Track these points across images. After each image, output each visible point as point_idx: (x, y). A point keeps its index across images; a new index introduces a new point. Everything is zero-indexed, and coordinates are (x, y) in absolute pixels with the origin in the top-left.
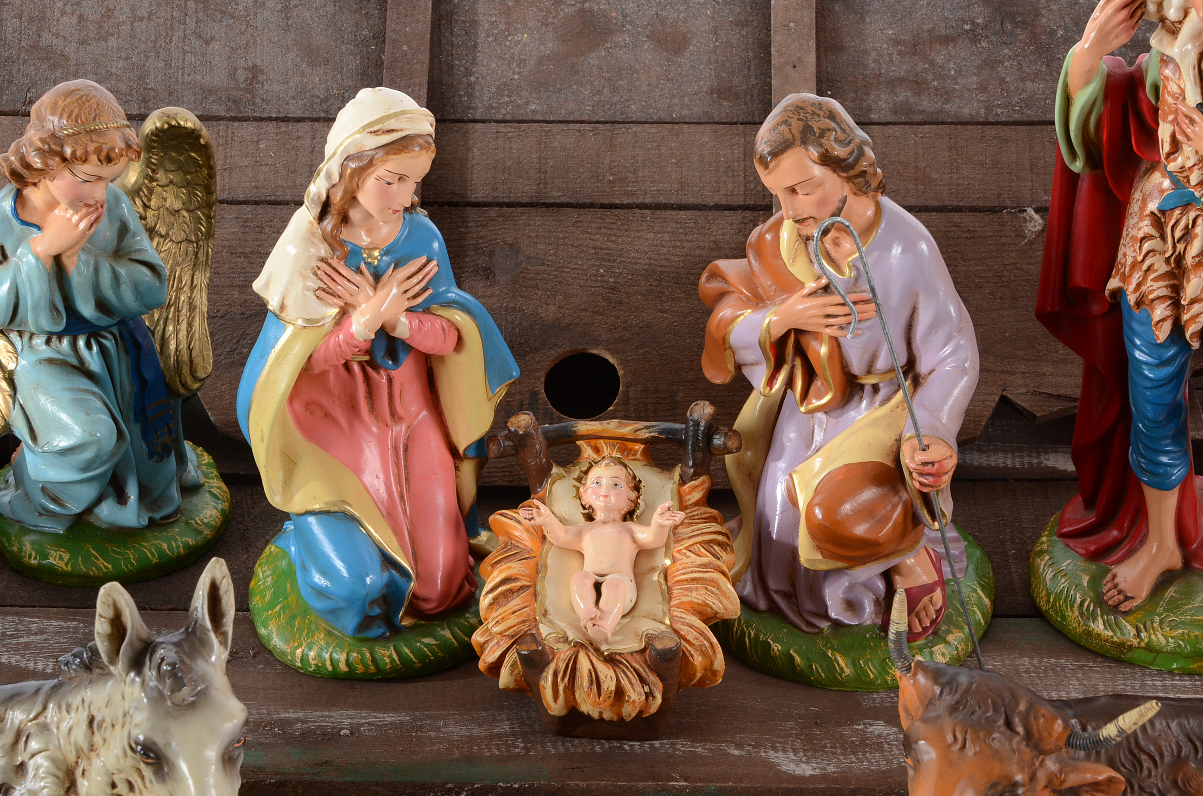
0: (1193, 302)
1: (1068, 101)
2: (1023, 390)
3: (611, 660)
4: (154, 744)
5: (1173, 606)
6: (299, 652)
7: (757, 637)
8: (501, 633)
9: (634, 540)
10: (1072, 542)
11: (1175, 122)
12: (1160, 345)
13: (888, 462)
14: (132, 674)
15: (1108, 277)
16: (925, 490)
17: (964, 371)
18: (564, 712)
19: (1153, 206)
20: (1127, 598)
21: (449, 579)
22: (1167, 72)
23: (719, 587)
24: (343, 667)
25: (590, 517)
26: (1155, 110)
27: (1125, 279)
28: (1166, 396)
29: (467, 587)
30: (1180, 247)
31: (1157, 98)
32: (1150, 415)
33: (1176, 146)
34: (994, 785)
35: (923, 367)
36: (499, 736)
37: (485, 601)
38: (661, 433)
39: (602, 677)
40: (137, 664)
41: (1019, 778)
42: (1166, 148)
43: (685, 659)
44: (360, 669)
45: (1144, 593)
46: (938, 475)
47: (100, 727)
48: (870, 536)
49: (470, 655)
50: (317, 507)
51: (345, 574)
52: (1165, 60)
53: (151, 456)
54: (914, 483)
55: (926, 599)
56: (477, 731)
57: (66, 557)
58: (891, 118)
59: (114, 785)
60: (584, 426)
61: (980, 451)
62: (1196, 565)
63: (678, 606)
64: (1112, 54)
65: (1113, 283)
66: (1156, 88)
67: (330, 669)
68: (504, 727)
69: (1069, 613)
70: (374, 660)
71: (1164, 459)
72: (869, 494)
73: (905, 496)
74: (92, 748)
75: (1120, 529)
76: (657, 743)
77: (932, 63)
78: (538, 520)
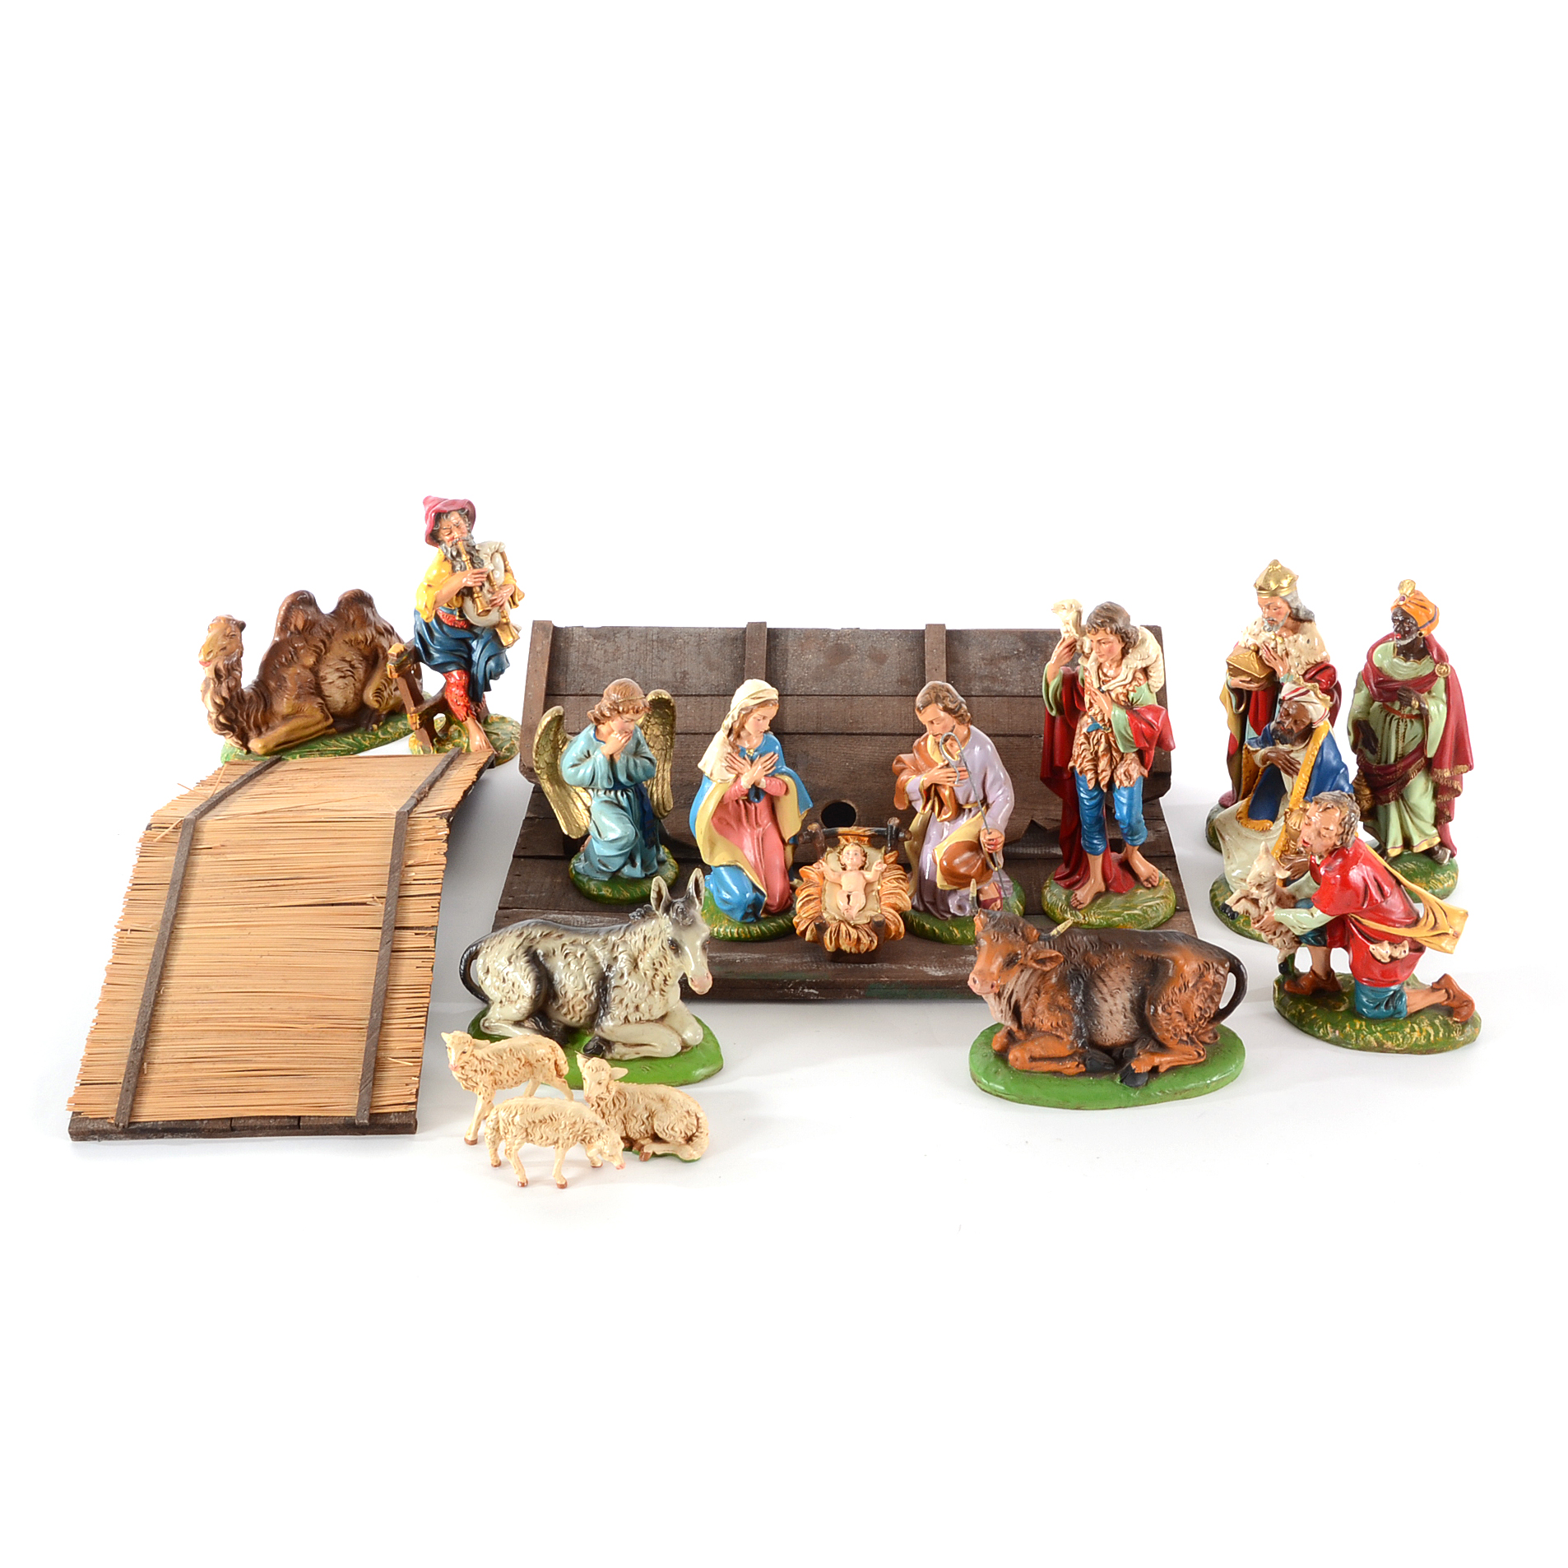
0: (1102, 771)
1: (1047, 685)
2: (1041, 817)
3: (855, 927)
4: (676, 941)
5: (1100, 907)
6: (716, 929)
7: (919, 922)
8: (806, 917)
9: (864, 878)
10: (1059, 882)
11: (1090, 694)
12: (1090, 791)
13: (975, 841)
14: (665, 915)
15: (1070, 761)
16: (990, 852)
17: (1007, 802)
18: (834, 950)
19: (1085, 730)
20: (1081, 904)
21: (781, 898)
22: (1087, 674)
23: (901, 896)
24: (736, 935)
25: (844, 869)
26: (1083, 689)
27: (1075, 762)
28: (1094, 812)
29: (789, 901)
30: (1096, 747)
31: (1084, 684)
32: (1088, 821)
33: (1091, 705)
34: (1009, 955)
35: (990, 801)
36: (806, 962)
37: (798, 905)
38: (876, 832)
39: (851, 933)
40: (667, 910)
41: (1019, 952)
42: (1087, 705)
43: (887, 926)
44: (743, 936)
45: (1088, 902)
46: (995, 845)
47: (648, 940)
48: (967, 873)
49: (792, 929)
50: (725, 863)
51: (737, 892)
52: (1085, 670)
53: (646, 846)
54: (985, 850)
55: (993, 904)
56: (796, 961)
57: (610, 891)
58: (982, 694)
59: (654, 964)
60: (841, 830)
61: (1023, 847)
62: (1111, 890)
63: (884, 905)
64: (1066, 666)
65: (1071, 764)
66: (1083, 681)
67: (730, 936)
68: (809, 959)
69: (1056, 911)
70: (749, 932)
71: (1095, 842)
72: (967, 855)
73: (983, 856)
74: (645, 949)
75: (1079, 875)
76: (875, 965)
77: (999, 668)
78: (822, 869)
